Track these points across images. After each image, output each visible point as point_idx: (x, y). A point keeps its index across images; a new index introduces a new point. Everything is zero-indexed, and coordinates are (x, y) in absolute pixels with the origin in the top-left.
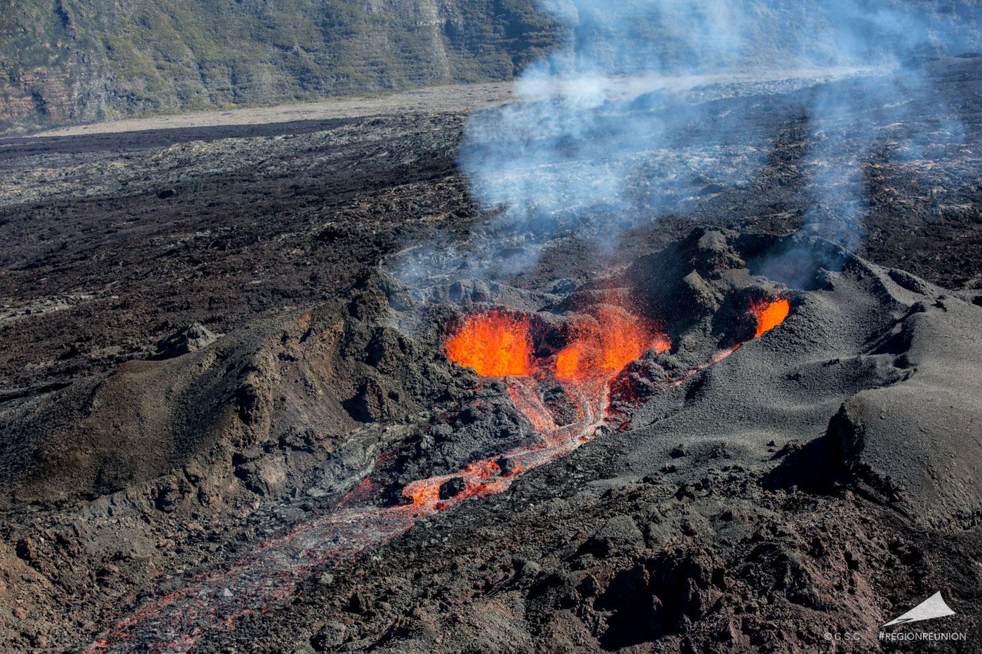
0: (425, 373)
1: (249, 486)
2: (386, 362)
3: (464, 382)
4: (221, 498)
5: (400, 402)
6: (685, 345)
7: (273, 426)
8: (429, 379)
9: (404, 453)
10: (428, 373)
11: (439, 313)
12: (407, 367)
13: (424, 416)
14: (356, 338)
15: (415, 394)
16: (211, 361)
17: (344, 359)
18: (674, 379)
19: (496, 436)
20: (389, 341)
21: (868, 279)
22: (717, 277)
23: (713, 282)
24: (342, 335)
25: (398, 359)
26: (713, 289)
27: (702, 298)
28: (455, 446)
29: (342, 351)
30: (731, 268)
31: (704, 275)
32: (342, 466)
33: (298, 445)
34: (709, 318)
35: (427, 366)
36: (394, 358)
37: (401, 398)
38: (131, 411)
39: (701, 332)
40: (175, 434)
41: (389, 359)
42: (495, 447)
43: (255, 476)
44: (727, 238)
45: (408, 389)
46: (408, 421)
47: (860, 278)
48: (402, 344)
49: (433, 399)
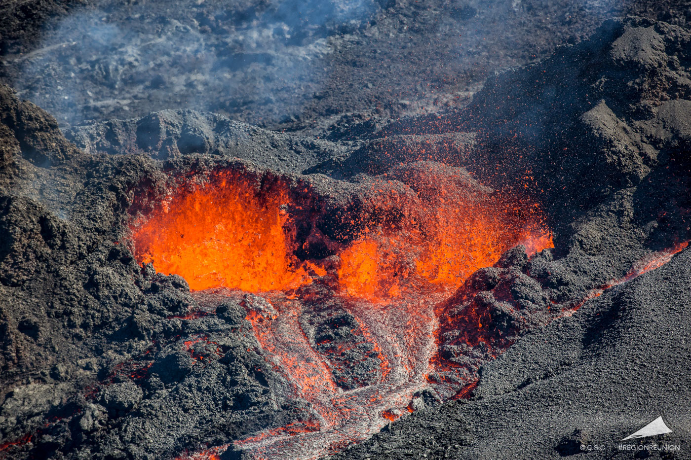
0: (92, 285)
2: (15, 263)
3: (165, 304)
5: (41, 340)
6: (581, 242)
8: (97, 297)
9: (48, 438)
11: (118, 172)
12: (56, 274)
13: (88, 367)
15: (72, 325)
18: (560, 305)
19: (225, 407)
20: (22, 224)
22: (644, 114)
23: (637, 123)
25: (39, 258)
26: (638, 138)
27: (614, 153)
28: (148, 425)
30: (674, 97)
34: (628, 193)
35: (95, 272)
36: (32, 256)
37: (45, 332)
39: (612, 220)
41: (20, 258)
42: (223, 428)
44: (667, 40)
45: (57, 315)
46: (55, 375)
48: (47, 230)
49: (105, 335)
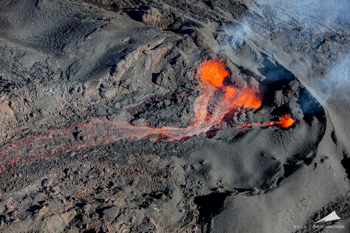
1: (100, 95)
2: (175, 66)
4: (89, 96)
5: (170, 81)
6: (259, 113)
7: (123, 76)
10: (185, 76)
12: (181, 70)
13: (174, 89)
14: (172, 54)
15: (177, 80)
16: (127, 40)
17: (165, 59)
20: (179, 61)
21: (323, 131)
22: (287, 96)
23: (285, 97)
24: (169, 50)
26: (283, 99)
27: (276, 101)
28: (164, 111)
29: (166, 55)
30: (294, 96)
31: (284, 93)
32: (133, 99)
33: (125, 86)
34: (275, 108)
36: (179, 66)
38: (93, 48)
39: (268, 111)
40: (96, 64)
41: (177, 65)
43: (103, 93)
44: (299, 86)
45: (176, 78)
47: (321, 128)
48: (183, 63)
49: (181, 84)
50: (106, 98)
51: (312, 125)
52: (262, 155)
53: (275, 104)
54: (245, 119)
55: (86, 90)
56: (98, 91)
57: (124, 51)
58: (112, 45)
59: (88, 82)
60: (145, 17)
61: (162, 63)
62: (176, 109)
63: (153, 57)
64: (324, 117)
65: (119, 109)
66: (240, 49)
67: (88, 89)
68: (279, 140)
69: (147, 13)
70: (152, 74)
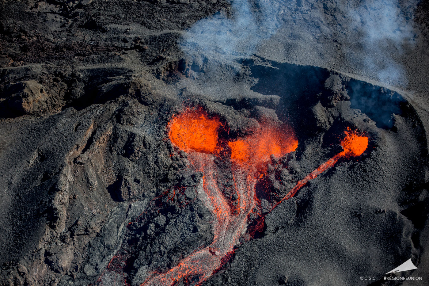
1: (52, 269)
2: (135, 155)
3: (179, 166)
4: (37, 281)
6: (305, 155)
7: (68, 218)
8: (158, 166)
10: (158, 162)
12: (147, 158)
13: (153, 192)
14: (119, 140)
15: (150, 177)
16: (35, 158)
17: (112, 154)
19: (190, 230)
20: (138, 146)
22: (332, 106)
23: (329, 109)
24: (111, 136)
26: (328, 115)
27: (320, 123)
28: (167, 237)
29: (110, 148)
30: (342, 100)
31: (324, 104)
32: (104, 245)
33: (81, 233)
34: (323, 134)
36: (140, 153)
37: (141, 181)
39: (316, 144)
40: (13, 225)
41: (137, 154)
43: (56, 264)
44: (342, 81)
45: (146, 173)
46: (144, 196)
47: (414, 126)
48: (145, 144)
49: (159, 179)
50: (64, 269)
51: (398, 129)
52: (357, 216)
53: (321, 130)
54: (290, 177)
55: (27, 276)
56: (45, 265)
57: (46, 177)
58: (16, 180)
59: (22, 261)
60: (26, 104)
61: (111, 162)
62: (183, 222)
63: (93, 161)
64: (408, 106)
65: (96, 273)
66: (204, 73)
67: (29, 271)
68: (365, 180)
69: (26, 96)
70: (107, 188)
